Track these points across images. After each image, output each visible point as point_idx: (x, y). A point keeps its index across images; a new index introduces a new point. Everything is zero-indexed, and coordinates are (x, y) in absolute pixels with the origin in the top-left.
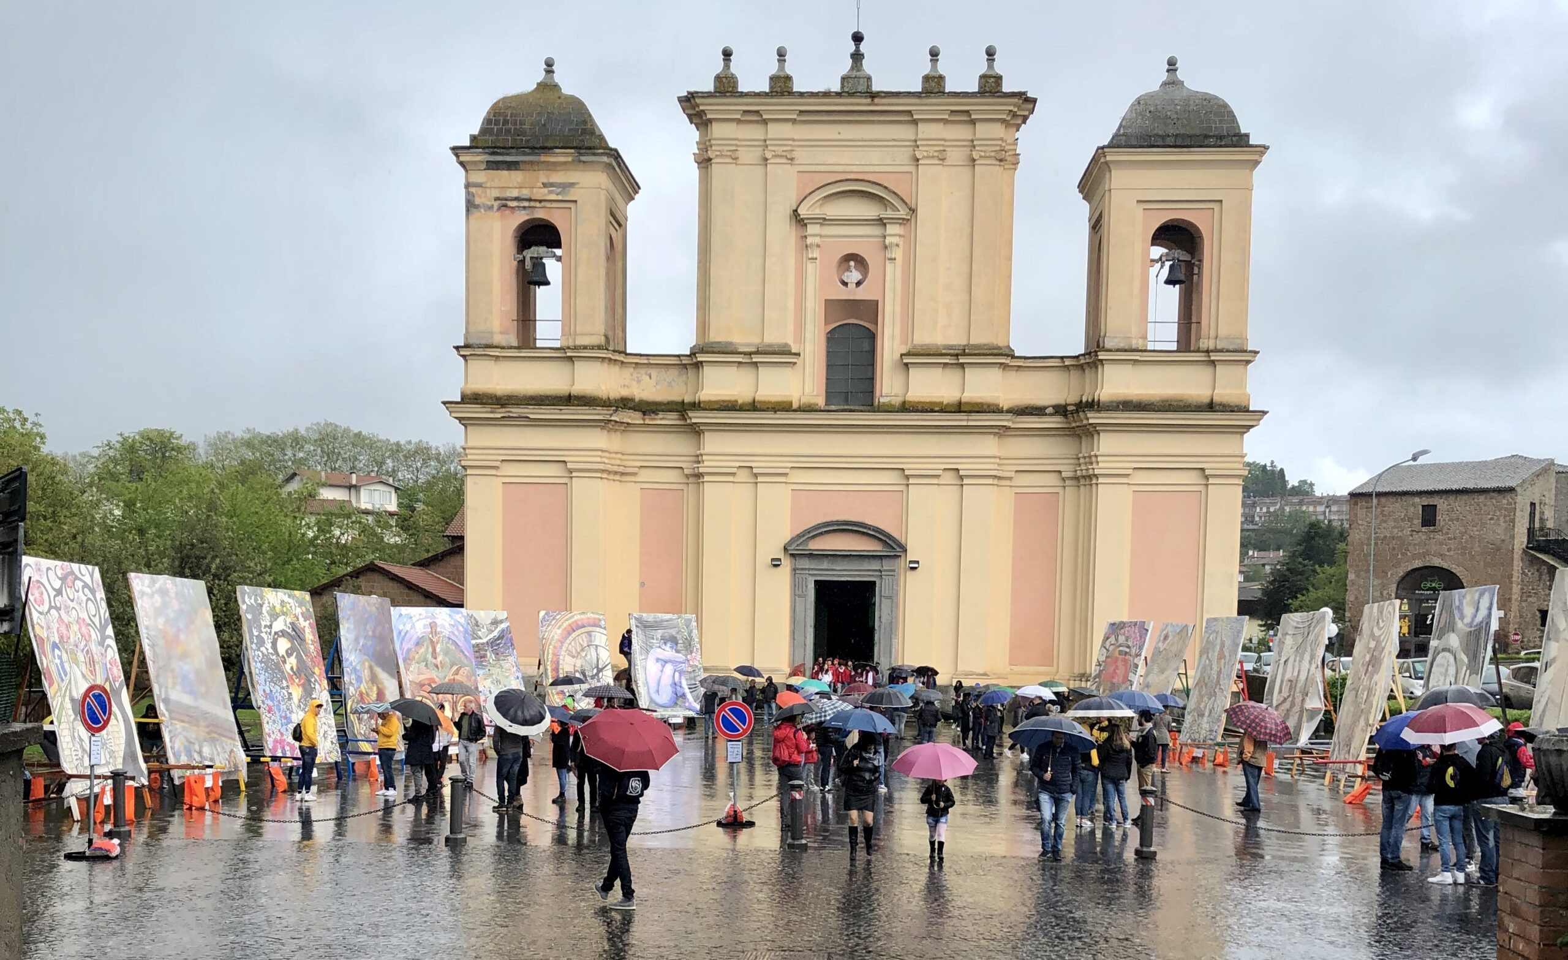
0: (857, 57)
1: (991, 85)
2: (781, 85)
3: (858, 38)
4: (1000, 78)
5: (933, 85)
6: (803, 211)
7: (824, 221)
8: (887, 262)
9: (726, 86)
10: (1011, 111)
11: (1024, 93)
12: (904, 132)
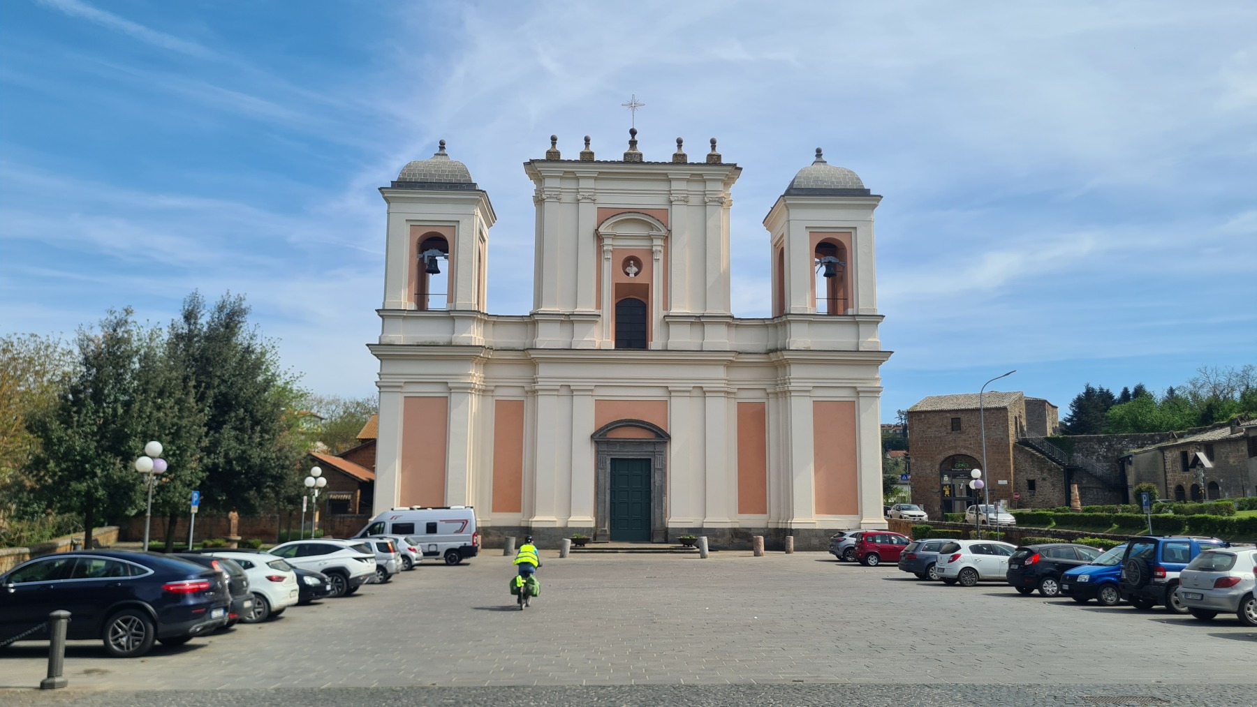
0: (633, 143)
1: (714, 160)
2: (587, 157)
3: (633, 132)
4: (720, 156)
5: (680, 159)
6: (602, 230)
7: (615, 237)
8: (654, 261)
9: (553, 157)
10: (727, 175)
11: (735, 165)
12: (663, 186)
